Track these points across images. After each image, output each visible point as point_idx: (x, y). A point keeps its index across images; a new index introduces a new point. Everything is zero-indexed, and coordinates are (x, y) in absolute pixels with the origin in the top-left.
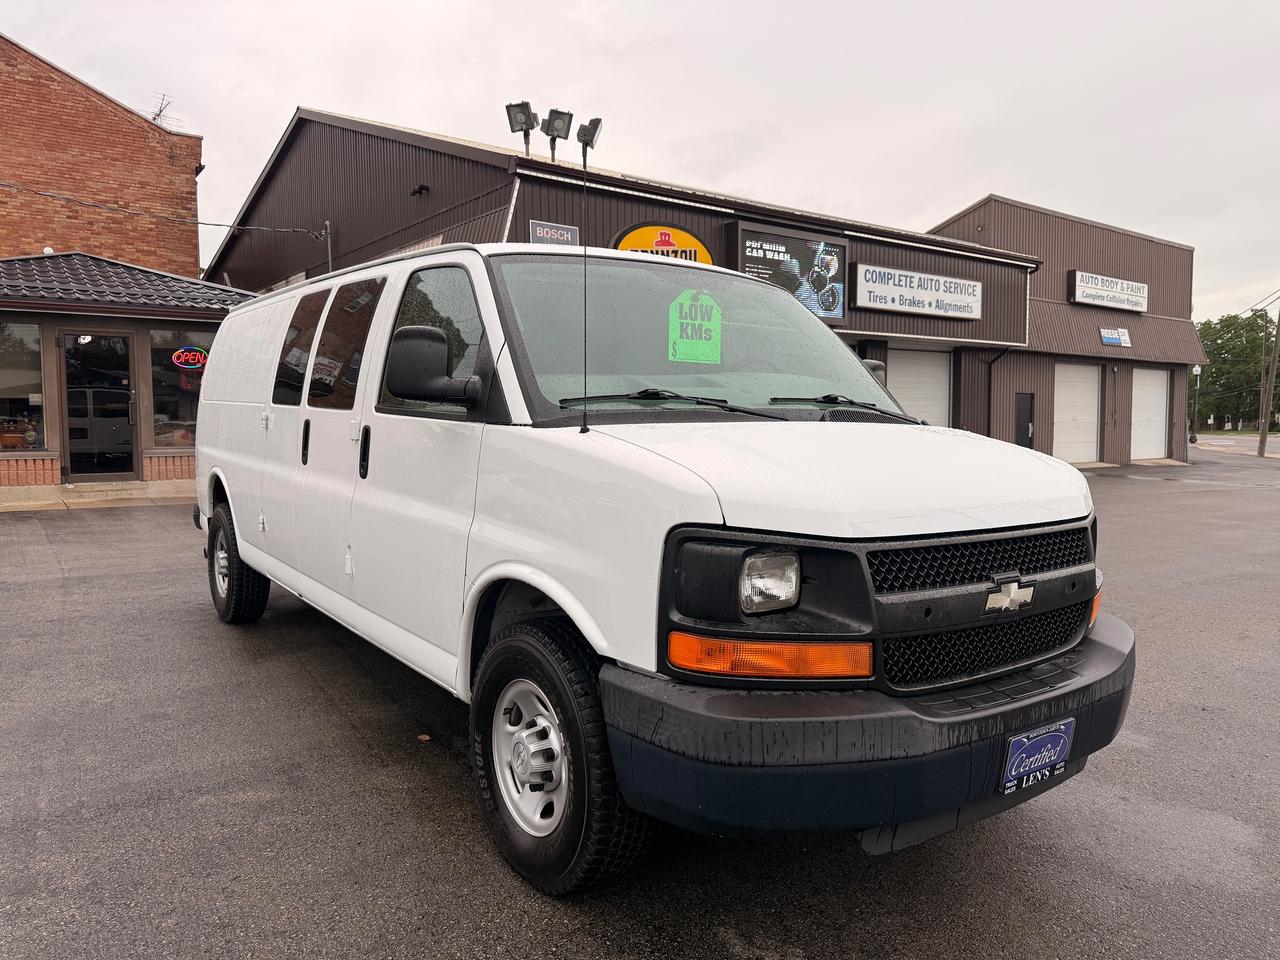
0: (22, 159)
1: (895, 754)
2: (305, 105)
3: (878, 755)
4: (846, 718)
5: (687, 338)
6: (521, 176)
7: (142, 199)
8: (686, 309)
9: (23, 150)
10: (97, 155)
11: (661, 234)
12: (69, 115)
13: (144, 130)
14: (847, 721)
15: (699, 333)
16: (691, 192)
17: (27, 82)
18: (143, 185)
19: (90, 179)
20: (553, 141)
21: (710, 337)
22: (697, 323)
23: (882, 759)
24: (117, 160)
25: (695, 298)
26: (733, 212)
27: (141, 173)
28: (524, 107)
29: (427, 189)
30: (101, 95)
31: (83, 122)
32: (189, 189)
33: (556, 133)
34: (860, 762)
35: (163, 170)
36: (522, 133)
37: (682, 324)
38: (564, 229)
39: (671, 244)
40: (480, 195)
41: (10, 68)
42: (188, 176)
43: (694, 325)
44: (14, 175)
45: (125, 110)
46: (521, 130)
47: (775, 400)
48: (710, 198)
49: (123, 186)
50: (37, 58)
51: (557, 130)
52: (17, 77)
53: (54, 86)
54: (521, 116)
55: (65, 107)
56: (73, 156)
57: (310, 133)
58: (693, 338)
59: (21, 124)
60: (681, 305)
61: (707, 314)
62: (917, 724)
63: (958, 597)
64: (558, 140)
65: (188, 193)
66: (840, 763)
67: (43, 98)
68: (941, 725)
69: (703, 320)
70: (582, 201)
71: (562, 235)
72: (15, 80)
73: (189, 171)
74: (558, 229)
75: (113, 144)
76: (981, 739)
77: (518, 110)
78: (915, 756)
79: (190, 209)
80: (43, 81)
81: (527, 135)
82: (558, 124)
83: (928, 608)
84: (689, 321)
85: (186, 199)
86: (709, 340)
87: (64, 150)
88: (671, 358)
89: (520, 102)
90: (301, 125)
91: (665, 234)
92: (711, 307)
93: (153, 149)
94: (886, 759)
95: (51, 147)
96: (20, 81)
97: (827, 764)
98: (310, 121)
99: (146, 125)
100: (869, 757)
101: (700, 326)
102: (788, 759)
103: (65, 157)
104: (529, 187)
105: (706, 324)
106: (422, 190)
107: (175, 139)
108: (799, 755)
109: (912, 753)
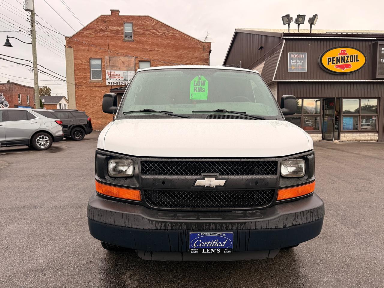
0: (170, 55)
1: (133, 226)
2: (237, 28)
3: (127, 225)
4: (118, 212)
5: (196, 92)
6: (285, 39)
7: (196, 62)
8: (196, 82)
9: (170, 53)
10: (186, 51)
11: (341, 51)
12: (180, 42)
13: (197, 43)
14: (118, 213)
15: (200, 90)
16: (355, 34)
17: (171, 35)
18: (196, 58)
19: (184, 58)
20: (299, 25)
21: (204, 91)
22: (200, 87)
23: (129, 227)
24: (191, 52)
25: (200, 78)
26: (376, 38)
27: (196, 55)
28: (288, 16)
29: (263, 47)
30: (187, 35)
31: (183, 43)
32: (207, 57)
33: (300, 22)
34: (122, 226)
35: (201, 53)
36: (287, 25)
37: (195, 87)
38: (301, 54)
39: (346, 54)
40: (275, 47)
41: (168, 32)
42: (207, 54)
43: (199, 88)
44: (168, 59)
45: (193, 38)
46: (287, 24)
47: (193, 111)
48: (365, 35)
49: (192, 59)
50: (174, 29)
51: (300, 21)
52: (170, 34)
53: (177, 35)
54: (287, 19)
55: (179, 40)
56: (181, 52)
57: (239, 36)
58: (198, 92)
59: (170, 46)
60: (195, 81)
61: (203, 83)
62: (141, 218)
63: (178, 179)
64: (300, 24)
65: (207, 58)
66: (116, 225)
67: (175, 39)
68: (152, 221)
69: (202, 85)
70: (310, 44)
71: (300, 56)
72: (169, 35)
73: (207, 52)
74: (299, 54)
75: (189, 48)
76: (172, 229)
77: (285, 17)
78: (140, 229)
79: (207, 63)
80: (175, 34)
81: (289, 25)
82: (300, 19)
83: (164, 182)
84: (197, 86)
85: (206, 60)
86: (204, 92)
87: (179, 51)
88: (190, 98)
89: (286, 15)
90: (236, 34)
91: (343, 51)
92: (205, 81)
93: (199, 47)
94: (130, 227)
95: (176, 51)
96: (170, 35)
97: (112, 225)
98: (238, 32)
99: (197, 41)
100: (124, 225)
101: (201, 87)
102: (101, 221)
103: (179, 53)
104: (288, 42)
105: (203, 87)
106: (261, 48)
107: (204, 44)
108: (104, 220)
109: (139, 227)
